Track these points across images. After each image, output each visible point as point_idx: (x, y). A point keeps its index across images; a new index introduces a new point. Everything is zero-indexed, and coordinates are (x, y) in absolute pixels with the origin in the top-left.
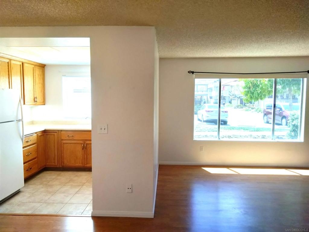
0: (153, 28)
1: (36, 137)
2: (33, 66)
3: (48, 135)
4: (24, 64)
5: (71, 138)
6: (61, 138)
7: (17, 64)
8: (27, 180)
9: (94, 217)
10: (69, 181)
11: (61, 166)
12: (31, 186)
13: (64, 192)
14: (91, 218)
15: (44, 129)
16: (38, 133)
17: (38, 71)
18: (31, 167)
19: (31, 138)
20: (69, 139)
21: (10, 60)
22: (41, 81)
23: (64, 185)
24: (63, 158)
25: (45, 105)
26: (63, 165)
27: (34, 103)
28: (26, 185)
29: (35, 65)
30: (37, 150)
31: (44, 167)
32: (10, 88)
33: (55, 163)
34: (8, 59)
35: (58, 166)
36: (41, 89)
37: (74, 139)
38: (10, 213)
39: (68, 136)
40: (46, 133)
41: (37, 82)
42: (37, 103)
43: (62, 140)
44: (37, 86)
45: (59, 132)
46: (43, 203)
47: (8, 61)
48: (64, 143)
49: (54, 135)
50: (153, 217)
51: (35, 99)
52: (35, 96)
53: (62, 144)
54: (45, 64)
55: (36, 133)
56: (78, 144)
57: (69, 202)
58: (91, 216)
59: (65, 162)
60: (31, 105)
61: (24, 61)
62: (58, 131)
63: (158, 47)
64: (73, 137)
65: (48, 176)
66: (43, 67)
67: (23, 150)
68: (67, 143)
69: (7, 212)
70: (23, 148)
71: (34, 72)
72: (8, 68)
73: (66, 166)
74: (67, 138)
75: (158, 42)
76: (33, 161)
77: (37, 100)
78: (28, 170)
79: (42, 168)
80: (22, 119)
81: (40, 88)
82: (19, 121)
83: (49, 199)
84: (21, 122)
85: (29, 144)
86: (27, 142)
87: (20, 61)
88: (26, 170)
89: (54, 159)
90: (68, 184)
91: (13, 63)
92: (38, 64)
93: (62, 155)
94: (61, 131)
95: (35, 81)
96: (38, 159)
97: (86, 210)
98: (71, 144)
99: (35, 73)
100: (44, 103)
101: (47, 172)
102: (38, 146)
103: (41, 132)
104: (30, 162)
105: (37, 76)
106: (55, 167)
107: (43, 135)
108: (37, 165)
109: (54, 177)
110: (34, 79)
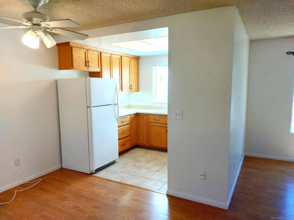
0: (234, 7)
1: (130, 119)
2: (129, 59)
3: (139, 117)
4: (122, 57)
5: (157, 122)
6: (149, 121)
7: (117, 58)
8: (121, 154)
9: (168, 196)
10: (154, 159)
11: (149, 146)
12: (124, 159)
13: (148, 169)
14: (166, 196)
15: (136, 112)
16: (131, 116)
17: (133, 63)
18: (124, 143)
19: (125, 119)
20: (155, 122)
21: (112, 54)
22: (136, 71)
23: (149, 162)
24: (150, 138)
25: (138, 91)
26: (150, 144)
27: (130, 90)
28: (121, 157)
29: (131, 58)
30: (130, 129)
31: (136, 144)
32: (111, 78)
33: (144, 142)
34: (110, 54)
35: (146, 145)
36: (135, 79)
37: (160, 122)
38: (106, 178)
39: (155, 119)
40: (137, 116)
41: (132, 72)
42: (132, 90)
43: (150, 122)
44: (132, 75)
45: (147, 116)
46: (130, 175)
47: (110, 55)
48: (151, 126)
49: (144, 118)
50: (227, 209)
51: (131, 87)
52: (130, 84)
53: (150, 126)
54: (139, 56)
55: (129, 115)
56: (162, 127)
57: (150, 178)
58: (166, 194)
59: (152, 143)
60: (127, 91)
61: (122, 54)
62: (147, 114)
63: (245, 28)
64: (159, 121)
65: (138, 153)
66: (137, 58)
67: (118, 129)
68: (154, 126)
69: (104, 177)
70: (118, 127)
71: (130, 63)
72: (110, 62)
73: (153, 146)
74: (154, 121)
75: (244, 23)
76: (127, 138)
77: (132, 88)
78: (122, 145)
79: (134, 145)
80: (117, 103)
81: (135, 77)
82: (115, 104)
83: (135, 172)
84: (117, 105)
85: (124, 124)
86: (122, 122)
87: (119, 55)
88: (121, 145)
89: (144, 139)
90: (152, 162)
91: (113, 57)
92: (133, 57)
93: (150, 136)
94: (150, 114)
95: (130, 71)
96: (131, 137)
97: (163, 188)
98: (157, 127)
100: (138, 90)
101: (138, 149)
102: (131, 126)
103: (133, 115)
104: (124, 139)
105: (132, 67)
106: (144, 145)
107: (135, 117)
108: (130, 142)
109: (142, 154)
110: (130, 69)
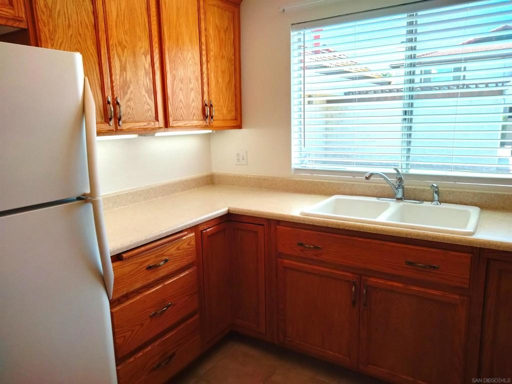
1: (194, 242)
5: (310, 254)
6: (276, 249)
11: (276, 342)
16: (201, 228)
17: (215, 17)
18: (170, 354)
19: (171, 250)
20: (303, 255)
22: (229, 51)
24: (281, 318)
25: (239, 127)
31: (228, 330)
33: (259, 326)
35: (267, 339)
37: (323, 258)
39: (301, 245)
43: (281, 254)
44: (212, 64)
45: (269, 226)
49: (256, 232)
51: (208, 109)
53: (281, 269)
59: (289, 333)
60: (191, 128)
62: (268, 220)
64: (319, 252)
71: (202, 16)
74: (298, 251)
76: (181, 326)
77: (214, 114)
79: (220, 336)
81: (223, 72)
85: (162, 272)
86: (154, 267)
88: (151, 369)
93: (281, 306)
98: (312, 277)
99: (205, 20)
100: (237, 123)
103: (213, 223)
106: (260, 337)
110: (203, 40)
